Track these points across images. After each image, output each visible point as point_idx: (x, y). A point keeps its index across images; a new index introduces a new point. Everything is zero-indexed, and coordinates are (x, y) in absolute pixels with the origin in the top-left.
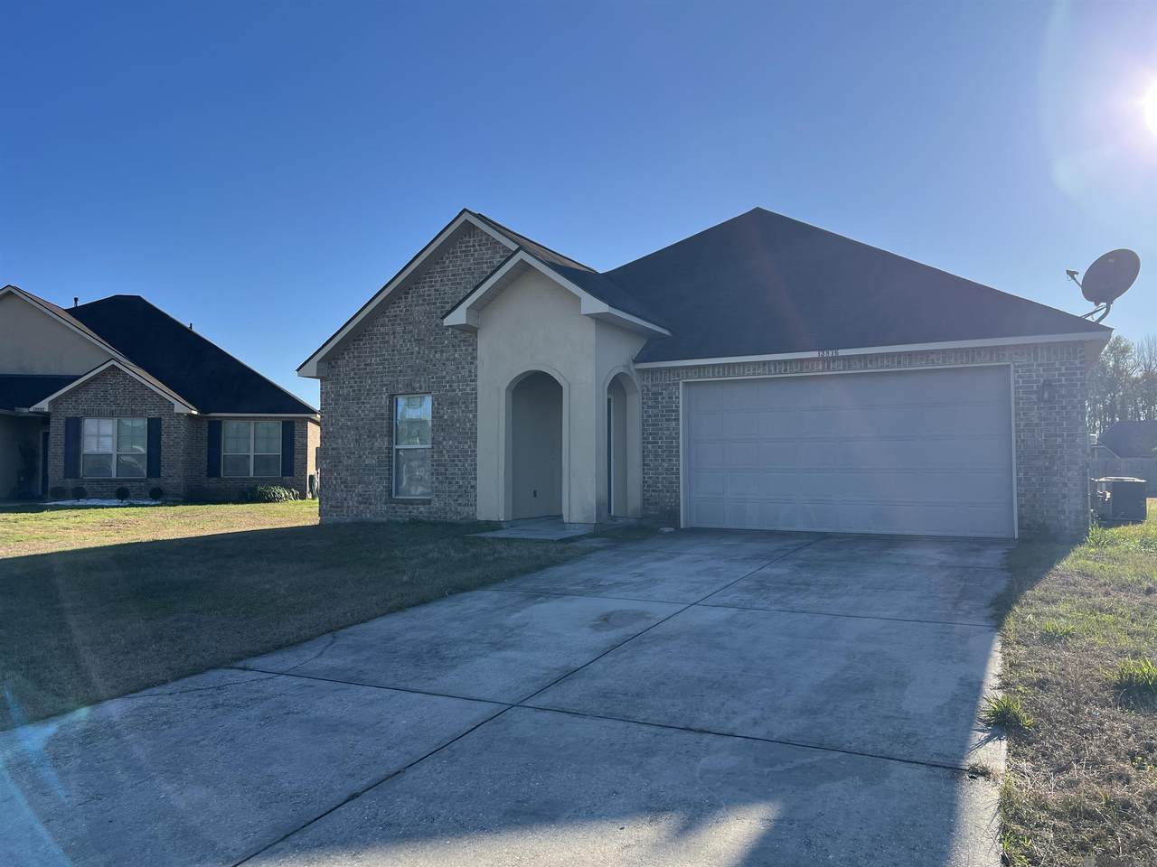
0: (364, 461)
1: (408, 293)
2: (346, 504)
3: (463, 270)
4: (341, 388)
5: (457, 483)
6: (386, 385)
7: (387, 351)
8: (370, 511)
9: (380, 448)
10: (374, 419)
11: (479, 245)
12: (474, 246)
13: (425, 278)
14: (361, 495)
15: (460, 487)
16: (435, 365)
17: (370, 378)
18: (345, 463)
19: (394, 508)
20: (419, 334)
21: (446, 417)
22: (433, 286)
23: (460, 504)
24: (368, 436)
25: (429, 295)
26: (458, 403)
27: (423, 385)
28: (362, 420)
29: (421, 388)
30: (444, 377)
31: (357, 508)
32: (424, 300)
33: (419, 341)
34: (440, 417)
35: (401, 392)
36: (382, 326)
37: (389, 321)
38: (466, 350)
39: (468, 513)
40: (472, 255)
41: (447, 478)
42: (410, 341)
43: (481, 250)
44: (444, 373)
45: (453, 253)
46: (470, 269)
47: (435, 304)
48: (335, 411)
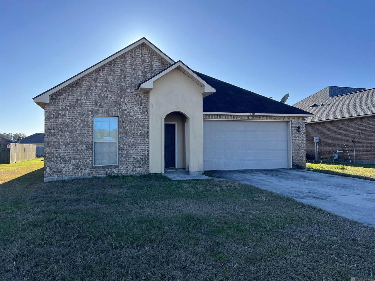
0: (77, 148)
1: (105, 69)
2: (64, 170)
3: (136, 63)
4: (61, 110)
5: (133, 157)
6: (90, 111)
7: (91, 94)
8: (81, 173)
9: (87, 142)
10: (83, 127)
11: (145, 54)
12: (141, 54)
13: (115, 63)
14: (74, 165)
15: (135, 159)
16: (120, 104)
17: (81, 107)
18: (63, 149)
19: (96, 171)
20: (111, 88)
21: (127, 128)
22: (119, 68)
23: (135, 167)
24: (79, 136)
25: (118, 71)
26: (133, 122)
27: (114, 113)
28: (75, 127)
29: (113, 114)
30: (126, 110)
31: (72, 171)
32: (114, 73)
33: (111, 92)
34: (124, 128)
35: (100, 115)
36: (88, 82)
37: (92, 80)
38: (138, 99)
39: (139, 171)
40: (141, 58)
41: (128, 156)
42: (106, 91)
43: (145, 56)
44: (126, 108)
45: (130, 55)
46: (140, 64)
47: (120, 76)
48: (56, 122)
